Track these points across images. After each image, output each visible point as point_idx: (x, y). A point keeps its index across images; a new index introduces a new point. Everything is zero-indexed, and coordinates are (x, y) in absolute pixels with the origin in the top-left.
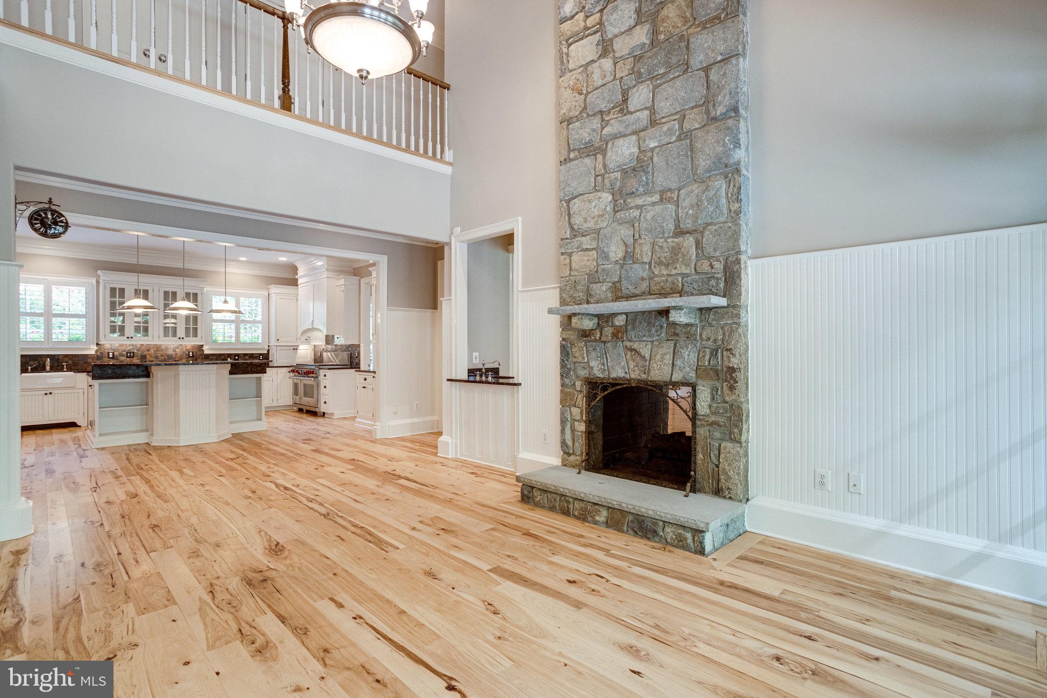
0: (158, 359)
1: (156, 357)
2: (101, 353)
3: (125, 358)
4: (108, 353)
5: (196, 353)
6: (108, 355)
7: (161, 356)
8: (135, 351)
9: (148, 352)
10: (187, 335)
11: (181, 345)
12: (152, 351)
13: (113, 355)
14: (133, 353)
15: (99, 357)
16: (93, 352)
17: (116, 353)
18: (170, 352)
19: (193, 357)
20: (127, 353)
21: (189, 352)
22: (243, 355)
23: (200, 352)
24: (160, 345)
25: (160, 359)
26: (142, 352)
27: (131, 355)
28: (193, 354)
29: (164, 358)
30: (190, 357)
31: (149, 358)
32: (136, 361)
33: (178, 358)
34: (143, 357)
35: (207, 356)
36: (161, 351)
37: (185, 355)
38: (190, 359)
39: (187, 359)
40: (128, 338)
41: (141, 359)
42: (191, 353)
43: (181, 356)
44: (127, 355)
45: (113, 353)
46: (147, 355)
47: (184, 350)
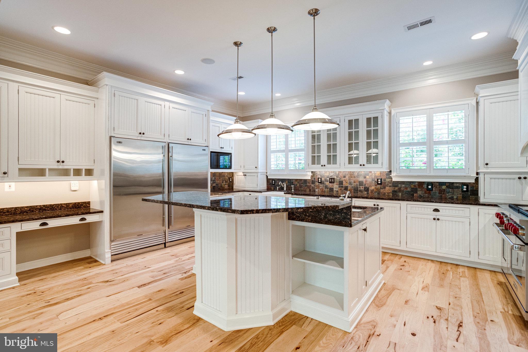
1: (350, 183)
2: (314, 179)
3: (328, 183)
4: (318, 178)
5: (385, 180)
6: (318, 180)
7: (354, 182)
8: (335, 177)
9: (344, 179)
10: (369, 162)
11: (371, 172)
12: (347, 177)
13: (321, 180)
14: (334, 178)
15: (313, 182)
16: (309, 178)
17: (323, 179)
18: (361, 179)
19: (381, 184)
20: (330, 179)
21: (378, 179)
22: (438, 184)
23: (389, 180)
24: (353, 172)
25: (353, 185)
26: (340, 179)
27: (332, 181)
28: (381, 181)
29: (357, 184)
30: (378, 184)
31: (345, 184)
32: (336, 186)
33: (368, 185)
34: (341, 183)
35: (396, 184)
36: (354, 177)
37: (374, 182)
38: (379, 186)
39: (376, 186)
40: (322, 166)
41: (339, 184)
42: (379, 180)
43: (371, 183)
44: (330, 181)
45: (321, 178)
46: (344, 181)
47: (373, 177)
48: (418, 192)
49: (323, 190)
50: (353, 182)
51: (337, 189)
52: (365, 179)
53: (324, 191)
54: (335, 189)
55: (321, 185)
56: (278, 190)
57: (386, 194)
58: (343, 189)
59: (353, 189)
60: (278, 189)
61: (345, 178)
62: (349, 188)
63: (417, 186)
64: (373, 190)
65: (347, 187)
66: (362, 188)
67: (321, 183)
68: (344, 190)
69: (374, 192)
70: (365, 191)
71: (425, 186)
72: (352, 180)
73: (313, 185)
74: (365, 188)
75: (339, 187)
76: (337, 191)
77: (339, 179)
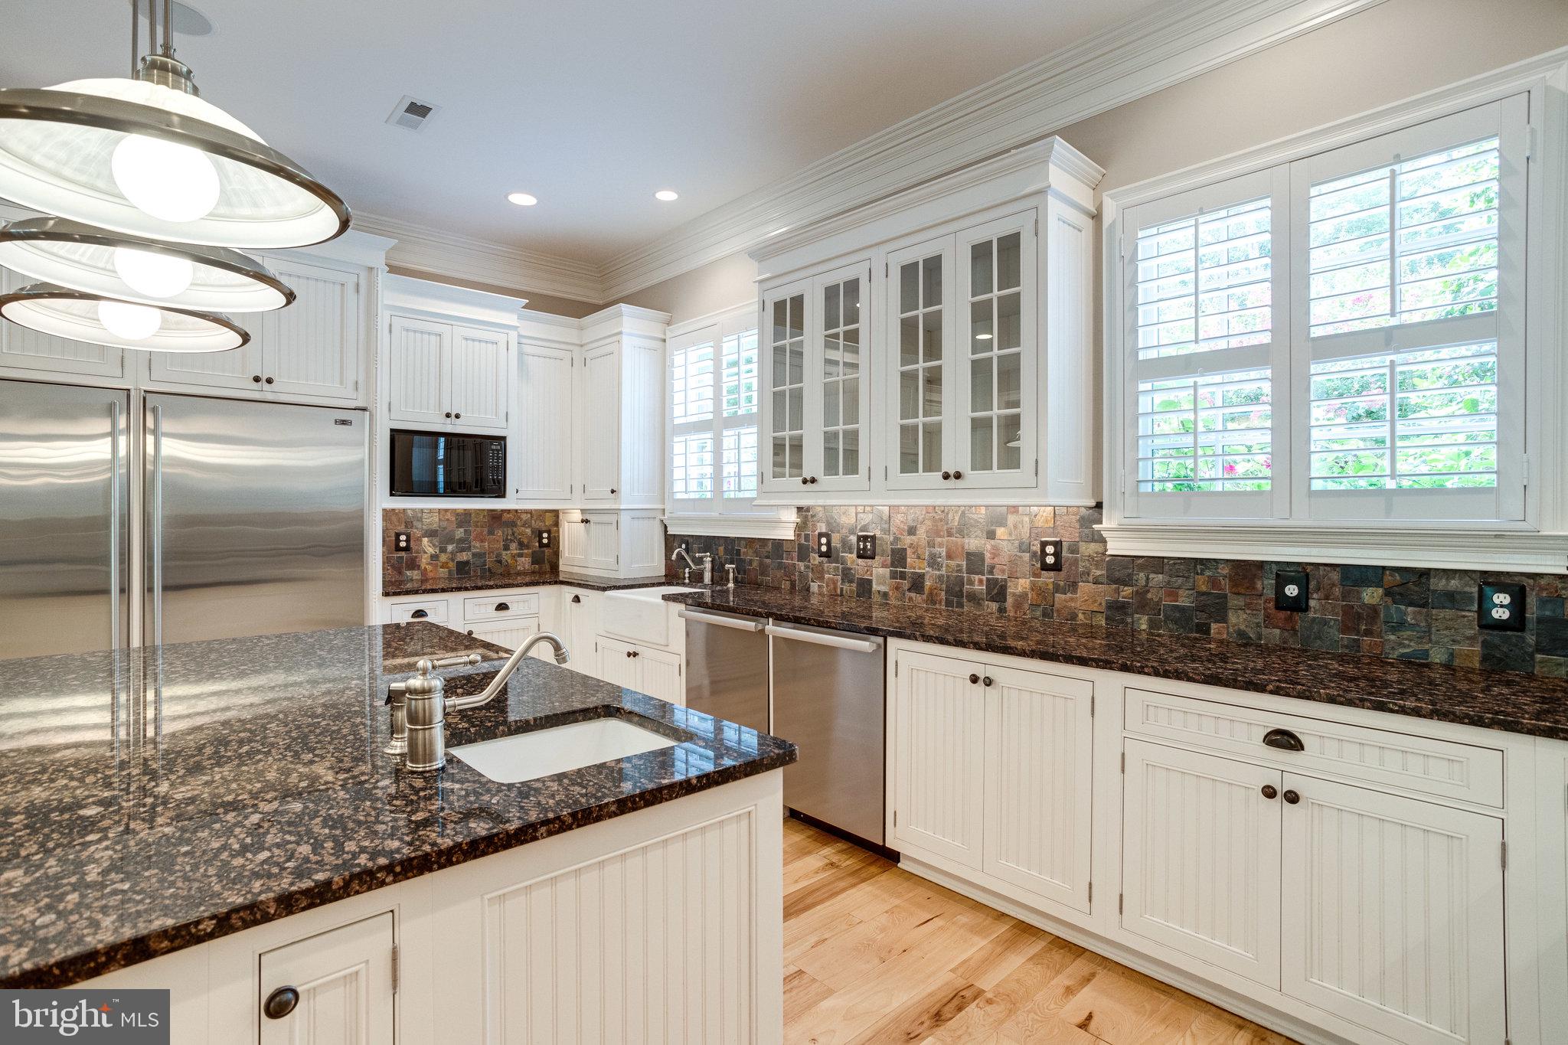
0: (939, 567)
1: (933, 562)
2: (806, 538)
3: (854, 556)
4: (820, 536)
5: (1074, 549)
6: (820, 544)
7: (949, 557)
8: (878, 534)
9: (909, 539)
10: (981, 462)
11: (1014, 509)
12: (922, 533)
13: (828, 544)
14: (873, 538)
15: (803, 553)
16: (788, 534)
17: (836, 542)
18: (974, 542)
19: (1056, 567)
20: (859, 538)
21: (1044, 544)
22: (1335, 576)
23: (1091, 548)
24: (945, 510)
25: (943, 571)
26: (897, 539)
27: (867, 548)
28: (1057, 555)
29: (958, 566)
30: (1045, 567)
31: (914, 565)
32: (881, 571)
33: (1003, 571)
34: (898, 558)
35: (1123, 569)
36: (950, 534)
37: (1027, 556)
38: (1048, 578)
39: (1035, 575)
40: (805, 482)
41: (893, 565)
42: (1050, 549)
43: (1013, 562)
44: (859, 549)
45: (827, 536)
46: (909, 552)
47: (1025, 532)
48: (1233, 618)
49: (835, 589)
50: (944, 554)
51: (884, 583)
52: (992, 542)
53: (839, 592)
54: (878, 584)
55: (828, 566)
56: (687, 581)
57: (1081, 616)
58: (906, 584)
59: (944, 586)
60: (687, 575)
61: (913, 537)
62: (928, 583)
63: (1226, 584)
64: (1024, 595)
65: (922, 576)
66: (978, 585)
67: (827, 555)
68: (909, 590)
69: (1026, 606)
70: (993, 600)
71: (1266, 585)
72: (941, 545)
73: (801, 566)
74: (992, 584)
75: (893, 576)
76: (885, 595)
77: (892, 538)
